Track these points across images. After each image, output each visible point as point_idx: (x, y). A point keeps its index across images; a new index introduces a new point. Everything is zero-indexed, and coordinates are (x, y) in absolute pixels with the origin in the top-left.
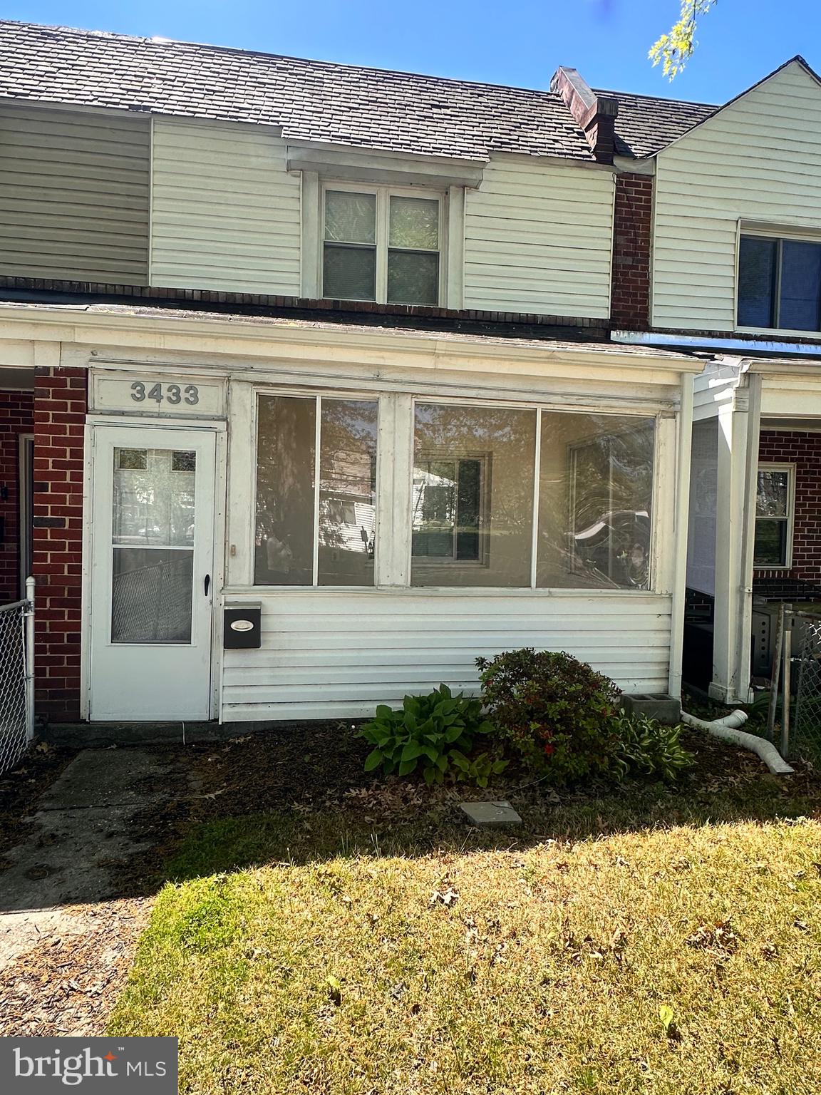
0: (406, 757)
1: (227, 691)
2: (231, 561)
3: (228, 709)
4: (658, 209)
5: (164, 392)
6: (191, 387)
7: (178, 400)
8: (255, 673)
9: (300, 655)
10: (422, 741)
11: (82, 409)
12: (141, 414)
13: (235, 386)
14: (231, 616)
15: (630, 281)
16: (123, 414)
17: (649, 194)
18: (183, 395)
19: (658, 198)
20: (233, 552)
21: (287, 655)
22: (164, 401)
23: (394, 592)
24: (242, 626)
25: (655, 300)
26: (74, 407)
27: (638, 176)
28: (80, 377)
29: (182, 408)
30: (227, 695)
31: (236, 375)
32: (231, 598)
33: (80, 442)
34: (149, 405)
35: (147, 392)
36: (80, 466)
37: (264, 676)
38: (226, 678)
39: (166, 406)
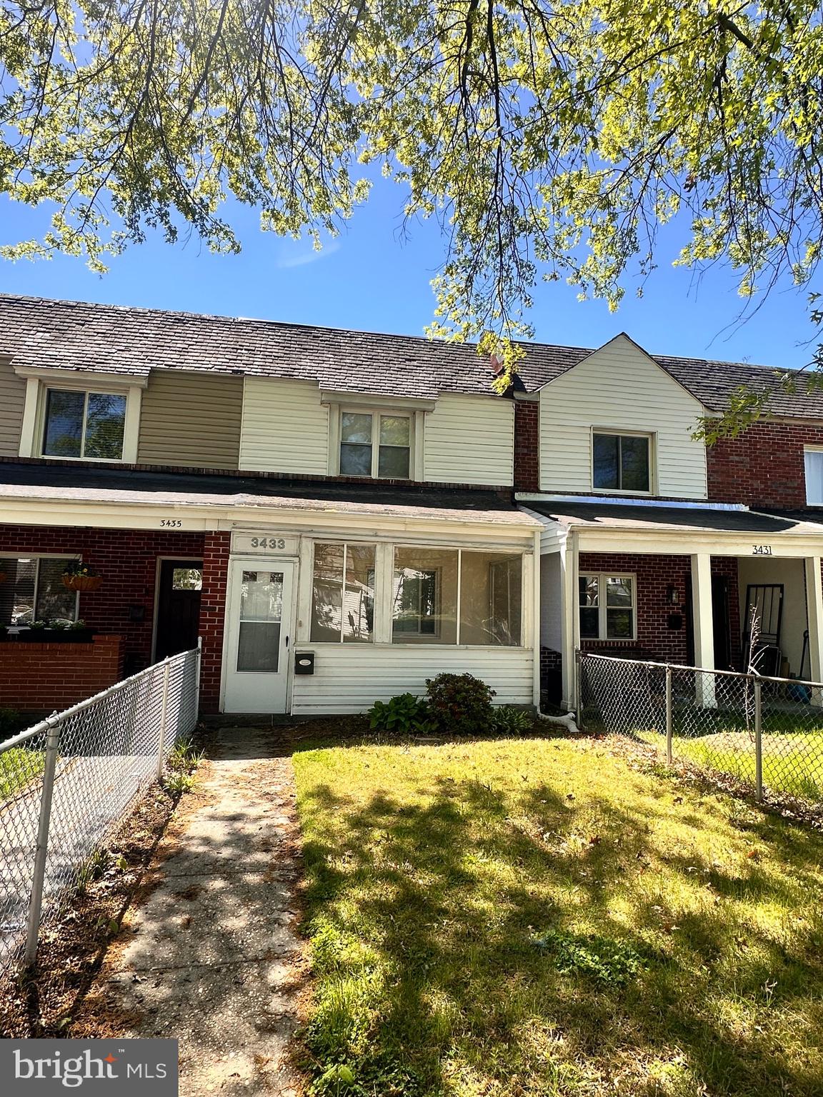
0: (389, 720)
1: (296, 698)
2: (299, 629)
3: (295, 708)
4: (541, 421)
5: (268, 543)
6: (282, 540)
7: (275, 547)
8: (310, 688)
9: (334, 679)
10: (397, 713)
11: (228, 551)
12: (256, 554)
13: (303, 539)
14: (299, 657)
15: (526, 463)
16: (247, 554)
17: (536, 412)
18: (277, 544)
19: (541, 415)
20: (300, 624)
21: (327, 679)
22: (268, 547)
23: (383, 647)
24: (304, 662)
25: (542, 474)
26: (223, 551)
27: (529, 402)
28: (227, 535)
29: (277, 551)
30: (295, 700)
31: (304, 535)
32: (299, 649)
33: (226, 568)
34: (260, 549)
35: (259, 543)
36: (226, 580)
37: (314, 690)
38: (295, 691)
39: (268, 550)
